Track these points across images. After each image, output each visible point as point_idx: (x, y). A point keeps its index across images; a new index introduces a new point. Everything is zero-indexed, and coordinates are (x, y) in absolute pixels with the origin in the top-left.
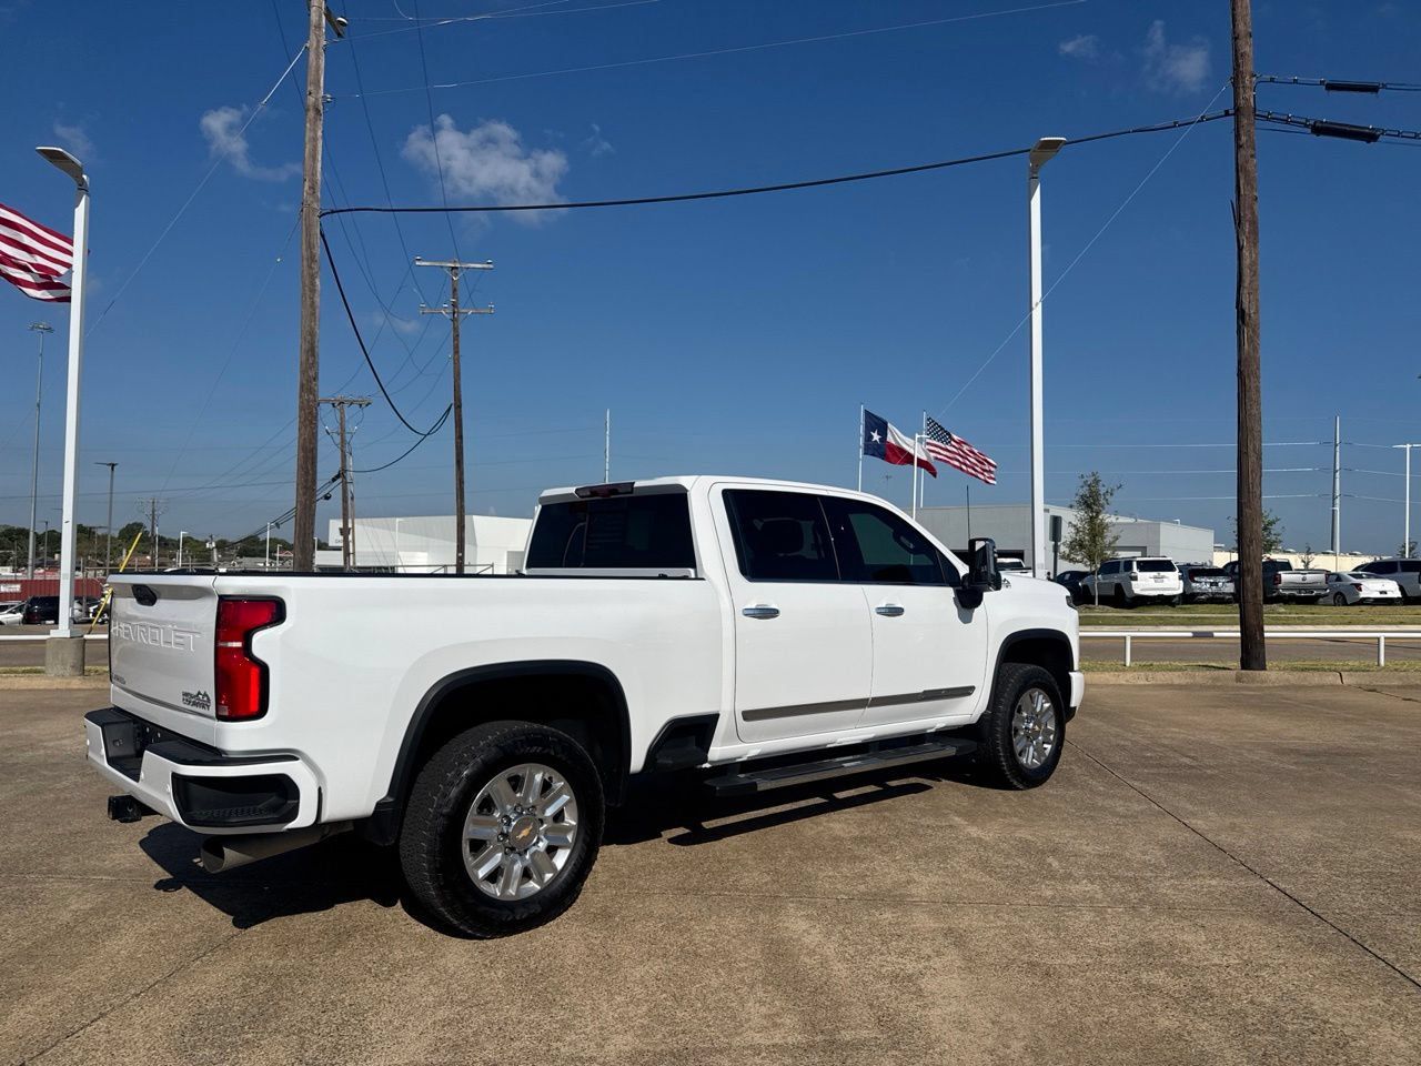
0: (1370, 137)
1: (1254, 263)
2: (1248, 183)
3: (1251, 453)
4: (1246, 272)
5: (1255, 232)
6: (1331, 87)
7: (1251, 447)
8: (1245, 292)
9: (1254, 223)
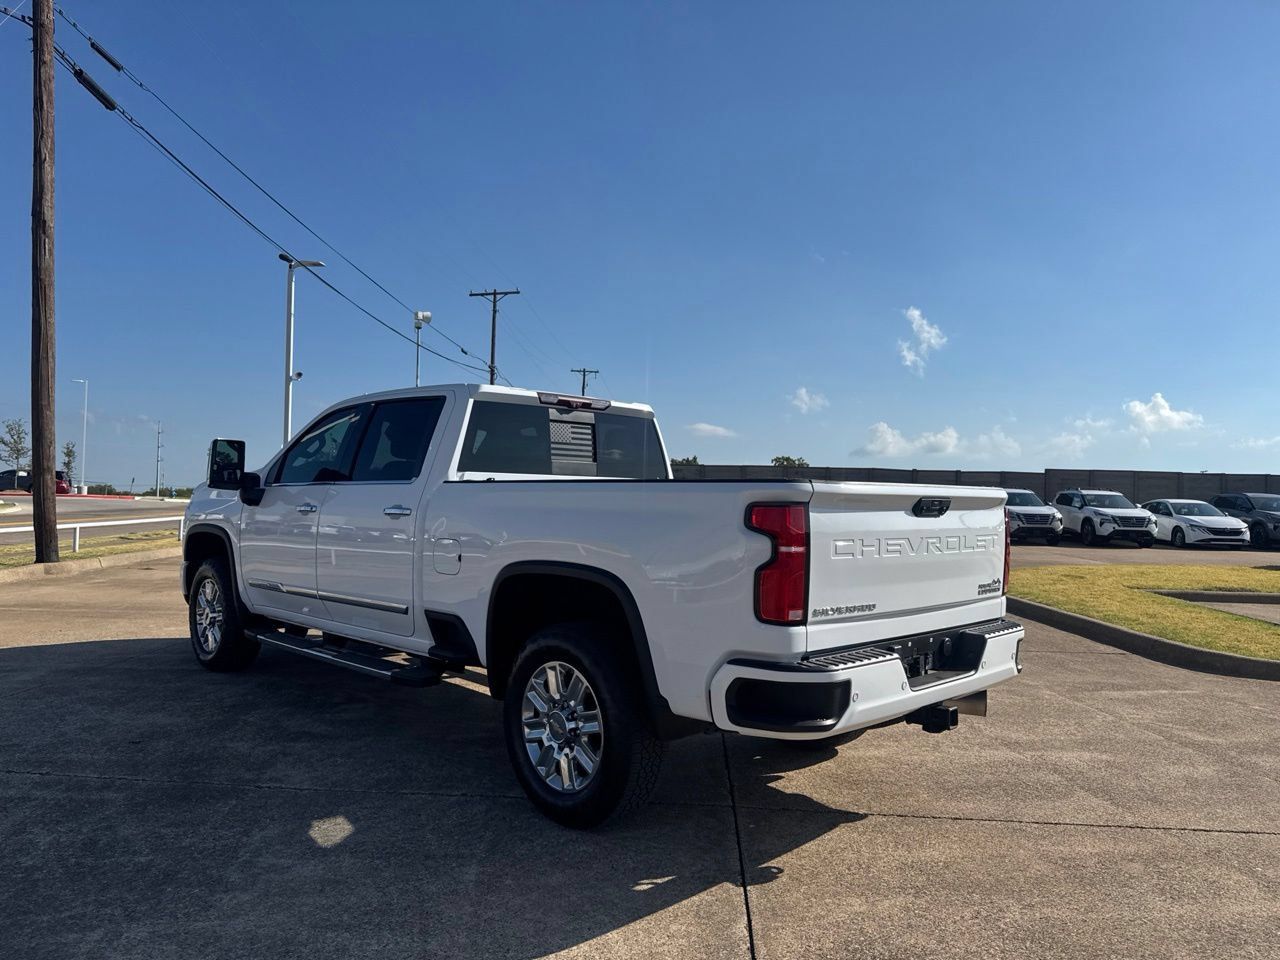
0: (109, 105)
1: (53, 180)
2: (50, 101)
3: (50, 360)
4: (47, 184)
5: (52, 150)
6: (93, 45)
7: (50, 354)
8: (47, 204)
9: (53, 143)
